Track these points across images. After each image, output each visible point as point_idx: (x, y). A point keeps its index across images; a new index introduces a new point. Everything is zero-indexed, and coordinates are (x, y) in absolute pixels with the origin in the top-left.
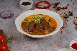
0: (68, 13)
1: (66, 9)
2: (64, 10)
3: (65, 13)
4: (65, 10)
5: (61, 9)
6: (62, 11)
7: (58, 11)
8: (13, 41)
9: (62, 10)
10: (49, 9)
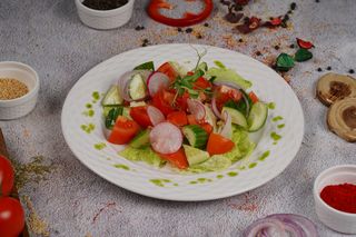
0: (292, 47)
1: (285, 26)
2: (274, 31)
3: (277, 48)
4: (280, 32)
5: (261, 25)
6: (265, 37)
7: (246, 38)
8: (45, 179)
9: (265, 29)
10: (206, 25)
